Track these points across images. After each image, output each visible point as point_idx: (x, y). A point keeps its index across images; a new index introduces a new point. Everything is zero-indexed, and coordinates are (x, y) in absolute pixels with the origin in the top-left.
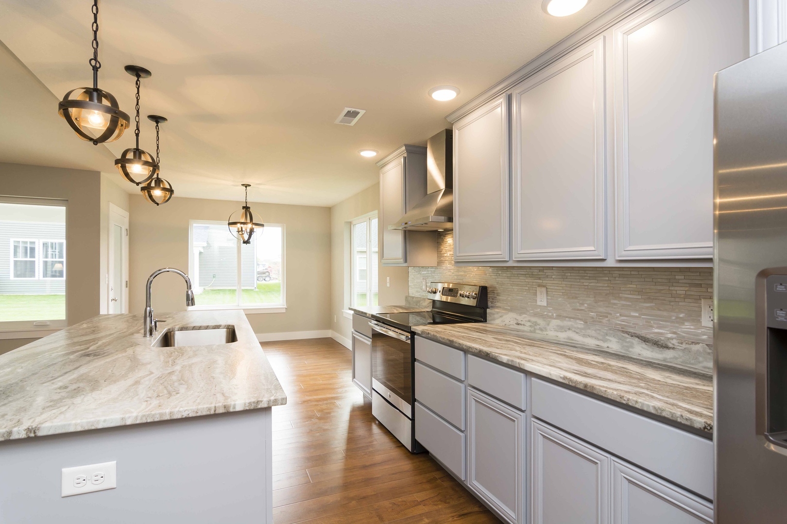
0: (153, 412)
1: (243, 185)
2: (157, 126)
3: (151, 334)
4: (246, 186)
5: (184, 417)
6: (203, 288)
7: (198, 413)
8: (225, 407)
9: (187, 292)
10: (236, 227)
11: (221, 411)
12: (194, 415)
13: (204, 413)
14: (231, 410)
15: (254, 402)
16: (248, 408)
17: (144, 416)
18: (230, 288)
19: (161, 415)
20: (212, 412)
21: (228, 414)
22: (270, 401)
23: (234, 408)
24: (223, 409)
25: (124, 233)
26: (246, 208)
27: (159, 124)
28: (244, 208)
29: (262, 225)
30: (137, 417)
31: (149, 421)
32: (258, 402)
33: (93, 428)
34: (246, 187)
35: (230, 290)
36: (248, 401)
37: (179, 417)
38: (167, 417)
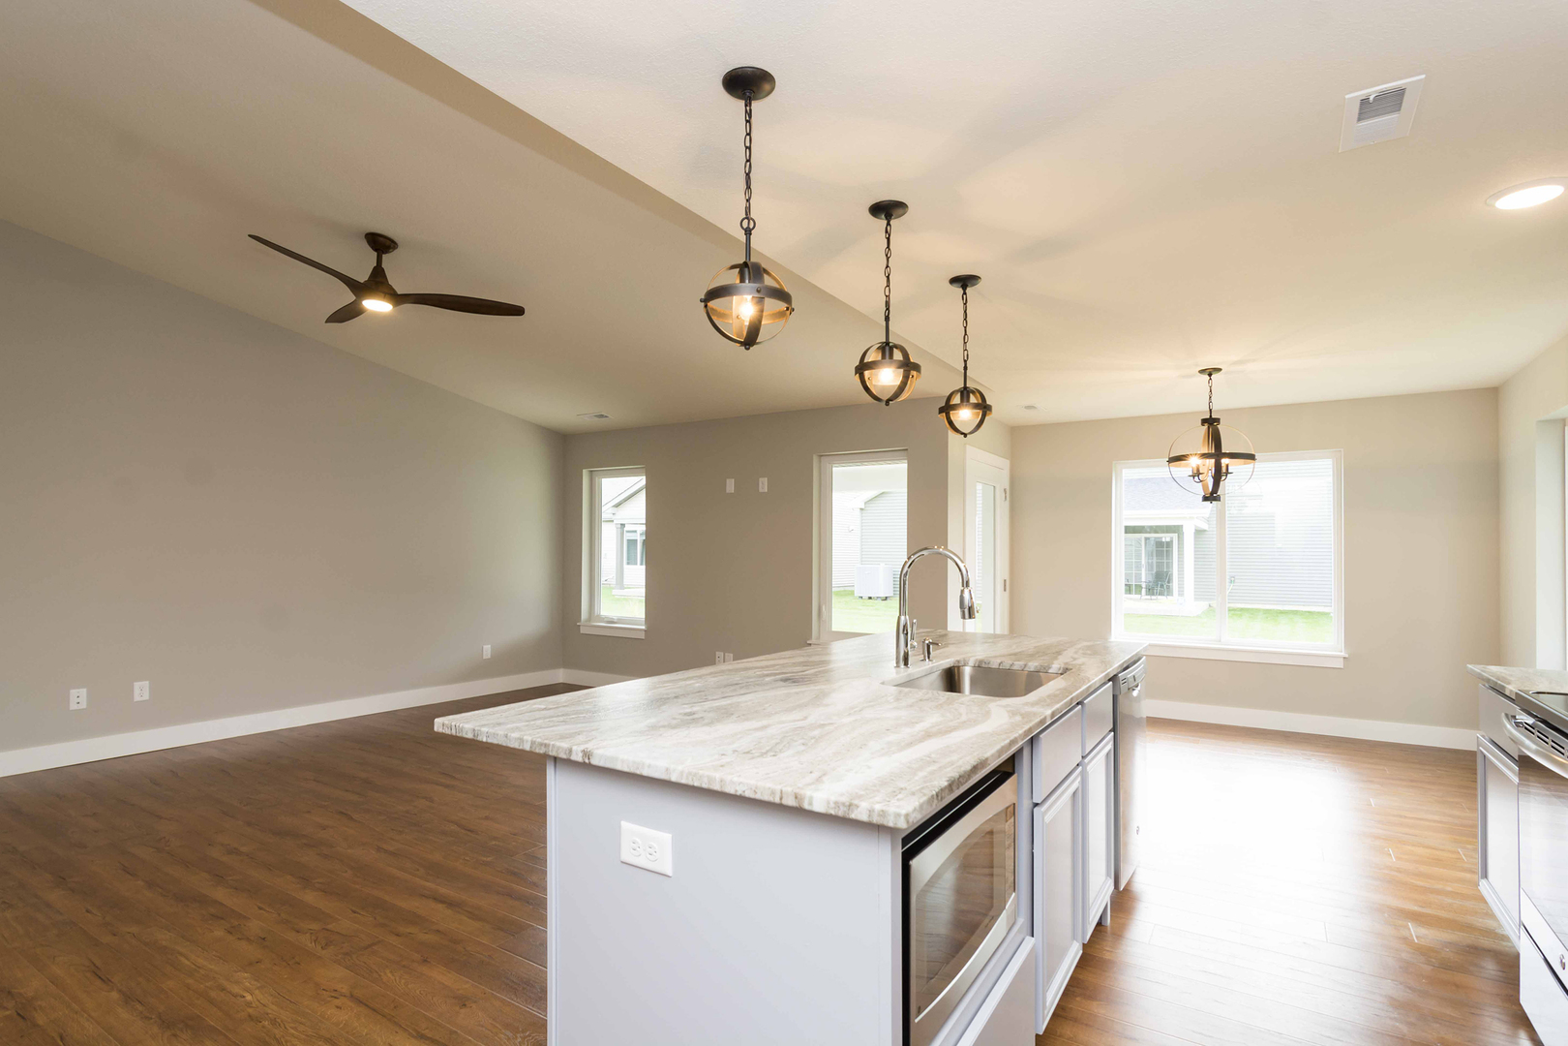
0: (701, 772)
1: (1202, 371)
2: (965, 293)
3: (906, 664)
4: (1210, 372)
5: (738, 794)
6: (1207, 603)
7: (756, 793)
8: (796, 798)
9: (962, 591)
10: (1187, 466)
11: (790, 802)
12: (752, 796)
13: (766, 798)
14: (806, 806)
15: (844, 804)
16: (833, 813)
17: (690, 773)
18: (1268, 607)
19: (711, 779)
20: (777, 800)
21: (797, 812)
22: (873, 811)
23: (810, 804)
24: (793, 798)
25: (1000, 494)
26: (1211, 422)
27: (968, 290)
28: (1204, 421)
29: (1251, 457)
30: (682, 773)
31: (696, 784)
32: (850, 805)
33: (638, 772)
34: (1210, 375)
35: (1267, 611)
36: (833, 799)
37: (732, 792)
38: (716, 787)
